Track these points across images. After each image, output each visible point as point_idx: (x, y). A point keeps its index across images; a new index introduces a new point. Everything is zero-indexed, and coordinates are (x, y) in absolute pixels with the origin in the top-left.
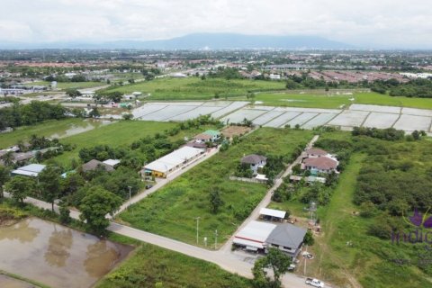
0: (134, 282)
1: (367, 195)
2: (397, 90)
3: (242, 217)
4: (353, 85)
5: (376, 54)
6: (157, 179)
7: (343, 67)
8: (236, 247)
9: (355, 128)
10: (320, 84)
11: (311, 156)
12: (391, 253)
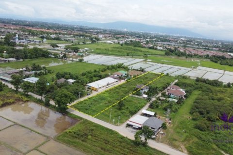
0: (78, 135)
1: (197, 110)
2: (224, 62)
3: (133, 113)
4: (201, 57)
5: (217, 42)
6: (93, 91)
7: (197, 47)
8: (129, 126)
9: (198, 78)
10: (183, 54)
11: (172, 88)
12: (203, 137)
